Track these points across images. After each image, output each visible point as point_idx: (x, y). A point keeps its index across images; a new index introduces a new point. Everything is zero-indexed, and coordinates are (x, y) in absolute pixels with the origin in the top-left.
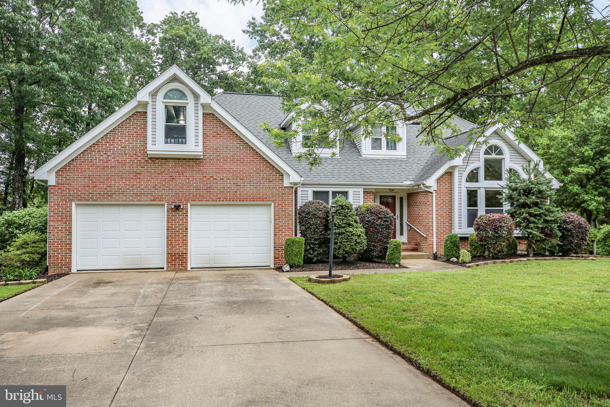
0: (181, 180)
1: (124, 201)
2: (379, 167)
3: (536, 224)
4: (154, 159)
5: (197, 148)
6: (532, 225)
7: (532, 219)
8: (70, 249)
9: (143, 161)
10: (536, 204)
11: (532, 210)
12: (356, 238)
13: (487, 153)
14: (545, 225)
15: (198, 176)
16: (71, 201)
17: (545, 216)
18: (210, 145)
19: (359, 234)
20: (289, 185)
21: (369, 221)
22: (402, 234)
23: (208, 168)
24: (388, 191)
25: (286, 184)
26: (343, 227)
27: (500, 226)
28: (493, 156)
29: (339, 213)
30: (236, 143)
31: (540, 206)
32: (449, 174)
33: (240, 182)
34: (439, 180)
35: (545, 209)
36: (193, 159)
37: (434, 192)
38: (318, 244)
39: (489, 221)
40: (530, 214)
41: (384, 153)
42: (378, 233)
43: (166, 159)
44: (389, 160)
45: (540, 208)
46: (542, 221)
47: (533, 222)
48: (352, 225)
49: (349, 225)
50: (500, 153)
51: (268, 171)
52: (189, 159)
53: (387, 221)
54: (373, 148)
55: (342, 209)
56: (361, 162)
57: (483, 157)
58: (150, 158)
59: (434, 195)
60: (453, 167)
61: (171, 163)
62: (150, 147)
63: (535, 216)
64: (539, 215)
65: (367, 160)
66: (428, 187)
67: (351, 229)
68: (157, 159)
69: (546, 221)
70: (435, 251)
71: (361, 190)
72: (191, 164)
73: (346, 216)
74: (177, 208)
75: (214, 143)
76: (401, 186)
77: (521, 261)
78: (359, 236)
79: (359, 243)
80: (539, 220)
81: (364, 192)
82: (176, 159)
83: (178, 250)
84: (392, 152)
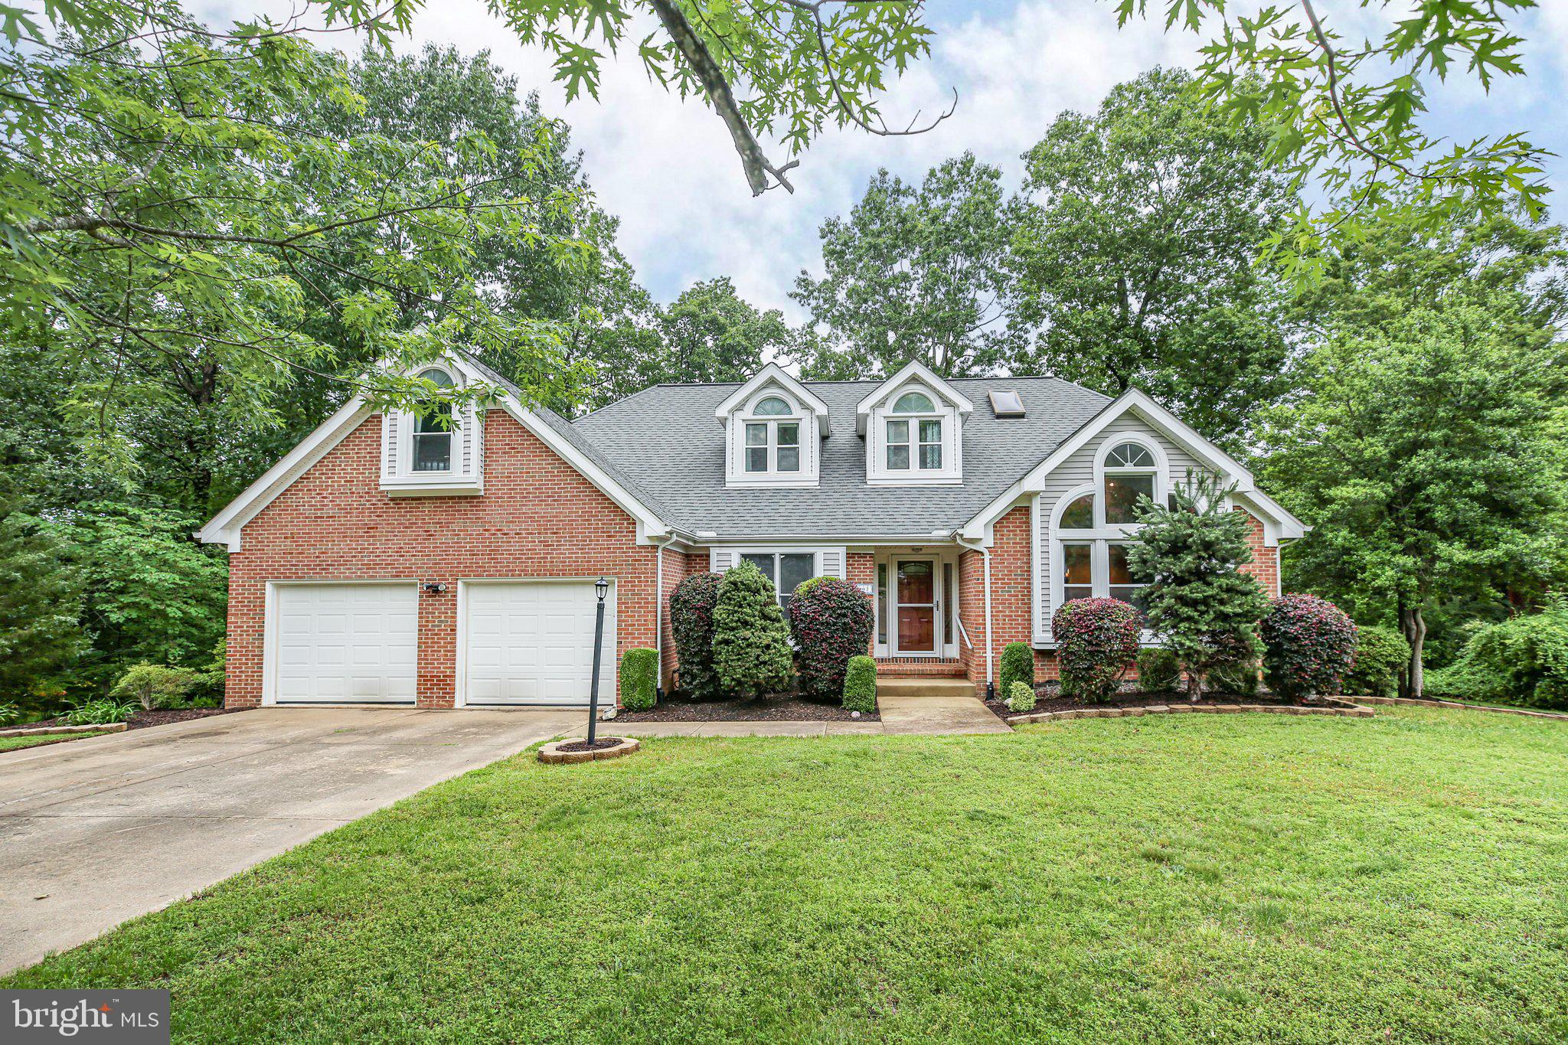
0: (444, 538)
1: (347, 578)
2: (893, 504)
3: (1196, 622)
4: (399, 500)
5: (467, 475)
6: (1183, 626)
7: (1186, 611)
8: (260, 665)
9: (380, 504)
10: (1201, 576)
11: (1185, 590)
12: (758, 651)
13: (1111, 461)
14: (1218, 626)
15: (475, 529)
16: (264, 579)
17: (1222, 602)
18: (497, 468)
19: (765, 642)
20: (648, 543)
21: (805, 616)
22: (948, 639)
23: (494, 514)
24: (910, 551)
25: (641, 540)
26: (733, 629)
27: (1100, 628)
28: (1129, 468)
29: (729, 599)
30: (545, 463)
31: (1210, 579)
32: (1021, 511)
33: (551, 538)
34: (999, 525)
35: (1220, 587)
36: (466, 497)
37: (986, 551)
38: (700, 663)
39: (1076, 614)
40: (1182, 600)
41: (915, 474)
42: (824, 640)
43: (419, 499)
44: (921, 490)
45: (1209, 584)
46: (1212, 615)
47: (1189, 619)
48: (752, 625)
49: (745, 624)
50: (1147, 460)
51: (607, 515)
52: (460, 497)
53: (845, 616)
54: (891, 465)
55: (737, 589)
56: (860, 495)
57: (1100, 470)
58: (392, 499)
59: (987, 557)
60: (1029, 496)
61: (427, 507)
62: (385, 478)
63: (1193, 604)
64: (1205, 601)
65: (874, 490)
66: (972, 541)
67: (748, 634)
68: (404, 499)
69: (1224, 617)
70: (989, 679)
71: (841, 551)
72: (464, 505)
73: (741, 606)
74: (434, 590)
75: (504, 465)
76: (930, 541)
77: (1150, 712)
78: (768, 647)
79: (765, 663)
80: (1202, 613)
81: (850, 556)
82: (437, 498)
83: (440, 669)
84: (931, 473)
